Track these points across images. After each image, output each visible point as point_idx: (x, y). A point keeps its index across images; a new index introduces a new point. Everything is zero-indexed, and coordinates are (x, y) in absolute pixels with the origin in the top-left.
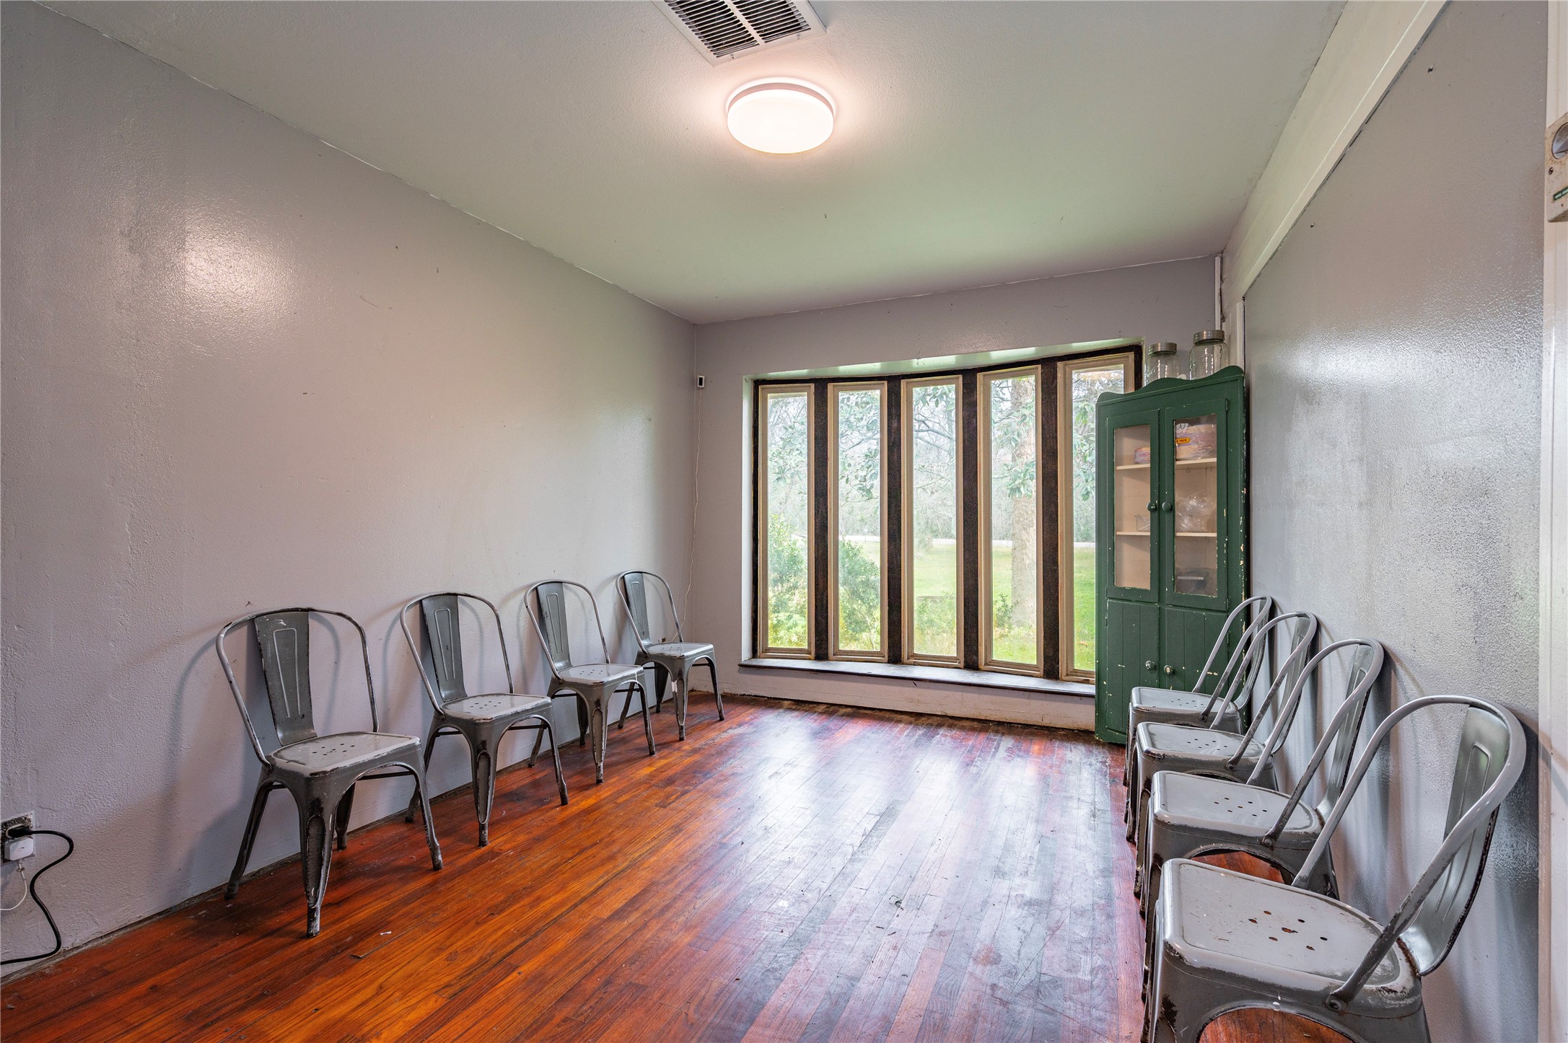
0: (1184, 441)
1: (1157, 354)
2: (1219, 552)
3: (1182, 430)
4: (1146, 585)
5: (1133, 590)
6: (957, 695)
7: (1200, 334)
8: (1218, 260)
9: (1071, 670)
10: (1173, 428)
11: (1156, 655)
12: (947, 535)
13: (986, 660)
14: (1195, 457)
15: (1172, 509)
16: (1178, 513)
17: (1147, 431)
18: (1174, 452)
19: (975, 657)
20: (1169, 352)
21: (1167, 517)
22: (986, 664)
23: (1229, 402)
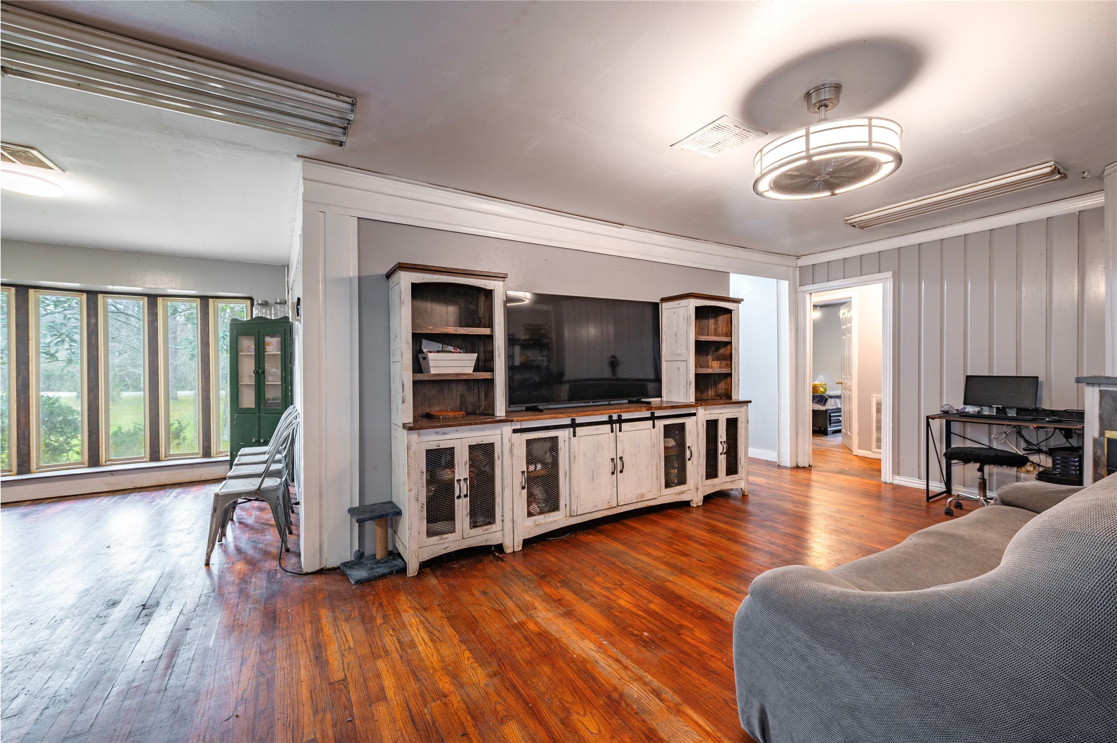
0: (268, 344)
1: (258, 304)
2: (282, 390)
3: (268, 339)
4: (253, 406)
5: (248, 408)
6: (145, 475)
7: (276, 300)
8: (286, 268)
9: (218, 451)
10: (264, 338)
11: (257, 435)
12: (136, 388)
13: (165, 453)
14: (273, 351)
15: (263, 372)
16: (266, 374)
17: (253, 338)
18: (264, 348)
19: (157, 454)
20: (265, 304)
21: (262, 376)
22: (165, 457)
23: (285, 330)
